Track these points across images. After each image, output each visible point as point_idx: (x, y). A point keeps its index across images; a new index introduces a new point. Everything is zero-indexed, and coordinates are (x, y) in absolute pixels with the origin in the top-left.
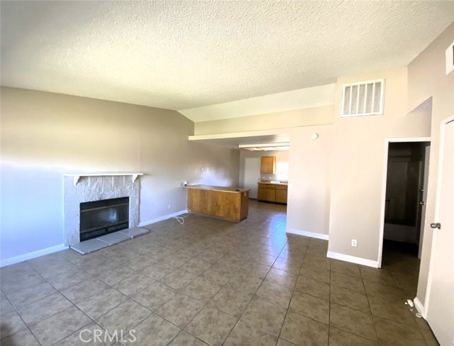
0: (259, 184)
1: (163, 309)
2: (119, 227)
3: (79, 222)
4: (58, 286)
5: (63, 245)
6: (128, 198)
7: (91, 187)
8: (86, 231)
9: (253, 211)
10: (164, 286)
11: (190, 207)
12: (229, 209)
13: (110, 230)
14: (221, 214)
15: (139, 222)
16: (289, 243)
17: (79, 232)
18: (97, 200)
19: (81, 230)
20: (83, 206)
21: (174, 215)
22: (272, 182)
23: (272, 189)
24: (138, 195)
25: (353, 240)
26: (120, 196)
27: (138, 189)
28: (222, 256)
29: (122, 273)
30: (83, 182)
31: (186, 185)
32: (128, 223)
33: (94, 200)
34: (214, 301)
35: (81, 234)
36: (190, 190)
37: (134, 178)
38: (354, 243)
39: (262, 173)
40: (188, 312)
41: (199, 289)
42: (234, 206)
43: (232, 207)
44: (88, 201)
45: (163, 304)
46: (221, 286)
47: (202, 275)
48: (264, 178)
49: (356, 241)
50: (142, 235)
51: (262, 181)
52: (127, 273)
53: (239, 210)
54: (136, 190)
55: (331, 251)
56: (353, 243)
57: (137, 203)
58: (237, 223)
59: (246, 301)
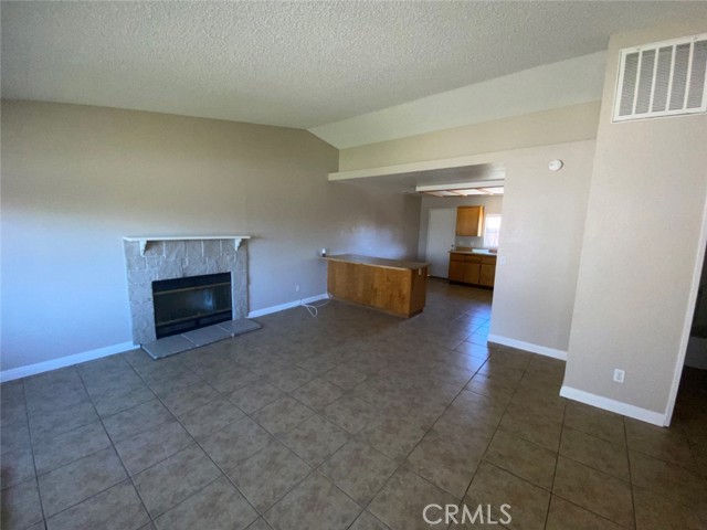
0: (452, 254)
1: (240, 471)
2: (216, 318)
3: (152, 310)
4: (101, 410)
5: (131, 343)
6: (229, 274)
7: (168, 257)
8: (163, 324)
9: (436, 300)
10: (256, 427)
11: (331, 290)
12: (391, 296)
13: (202, 321)
14: (379, 303)
15: (248, 311)
16: (490, 362)
17: (154, 325)
18: (179, 276)
19: (156, 322)
20: (157, 286)
21: (303, 302)
22: (475, 251)
23: (475, 262)
24: (244, 270)
25: (617, 371)
26: (216, 272)
27: (244, 260)
28: (365, 377)
29: (199, 396)
30: (154, 249)
31: (324, 255)
32: (231, 311)
33: (174, 276)
34: (329, 465)
35: (157, 328)
36: (331, 263)
37: (237, 243)
38: (619, 375)
39: (459, 234)
40: (279, 482)
41: (310, 438)
42: (401, 291)
43: (396, 293)
44: (165, 278)
45: (243, 461)
46: (349, 436)
47: (322, 412)
48: (461, 244)
49: (623, 372)
50: (248, 332)
51: (458, 248)
52: (207, 397)
53: (408, 298)
54: (241, 262)
55: (569, 385)
56: (616, 376)
57: (244, 282)
58: (404, 319)
59: (385, 472)
